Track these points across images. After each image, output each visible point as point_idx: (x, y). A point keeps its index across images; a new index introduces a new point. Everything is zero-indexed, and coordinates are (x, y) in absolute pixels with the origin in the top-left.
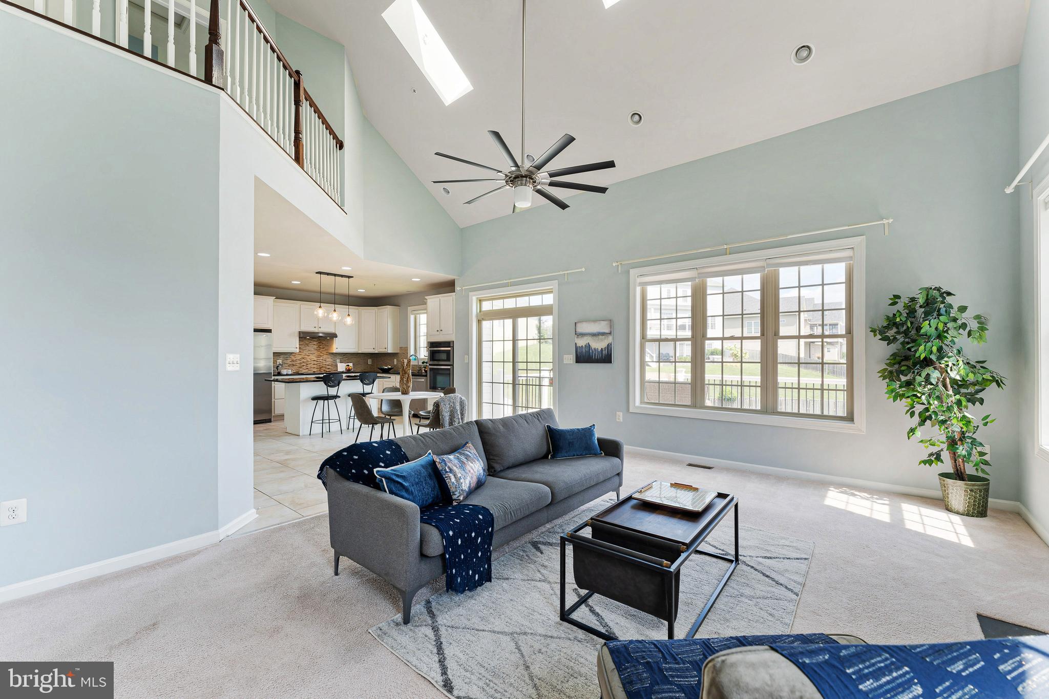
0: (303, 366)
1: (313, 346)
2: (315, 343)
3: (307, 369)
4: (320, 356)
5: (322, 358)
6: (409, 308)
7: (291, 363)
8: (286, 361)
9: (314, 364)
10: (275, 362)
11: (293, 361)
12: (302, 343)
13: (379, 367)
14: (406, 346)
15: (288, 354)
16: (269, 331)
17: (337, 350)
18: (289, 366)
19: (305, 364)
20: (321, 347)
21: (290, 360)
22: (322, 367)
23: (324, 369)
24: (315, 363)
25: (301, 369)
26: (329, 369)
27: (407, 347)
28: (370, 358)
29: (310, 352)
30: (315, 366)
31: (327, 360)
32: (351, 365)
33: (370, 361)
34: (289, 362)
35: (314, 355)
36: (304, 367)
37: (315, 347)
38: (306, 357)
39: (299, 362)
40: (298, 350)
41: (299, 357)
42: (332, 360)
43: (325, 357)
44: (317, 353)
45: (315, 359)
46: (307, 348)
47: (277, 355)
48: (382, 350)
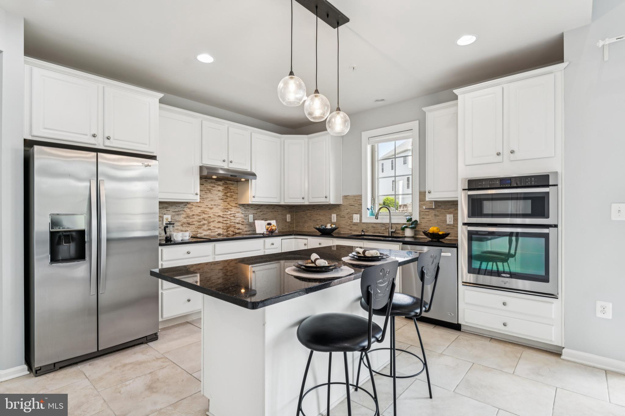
0: (204, 224)
1: (218, 192)
2: (220, 188)
3: (209, 229)
4: (227, 209)
5: (229, 212)
6: (364, 134)
7: (185, 220)
8: (177, 218)
9: (219, 222)
10: (161, 218)
11: (188, 217)
12: (203, 187)
13: (315, 227)
14: (360, 194)
15: (182, 205)
16: (153, 158)
17: (254, 200)
18: (182, 225)
19: (206, 222)
20: (229, 194)
21: (184, 216)
22: (228, 228)
23: (232, 229)
24: (221, 219)
25: (200, 231)
26: (239, 229)
27: (361, 196)
28: (290, 212)
29: (213, 203)
30: (220, 225)
31: (237, 215)
32: (273, 222)
33: (288, 217)
34: (182, 218)
35: (220, 207)
36: (205, 227)
37: (221, 194)
38: (208, 210)
39: (197, 218)
40: (198, 198)
41: (197, 211)
42: (242, 216)
43: (234, 210)
44: (222, 204)
45: (221, 214)
46: (209, 195)
47: (164, 205)
48: (320, 200)
